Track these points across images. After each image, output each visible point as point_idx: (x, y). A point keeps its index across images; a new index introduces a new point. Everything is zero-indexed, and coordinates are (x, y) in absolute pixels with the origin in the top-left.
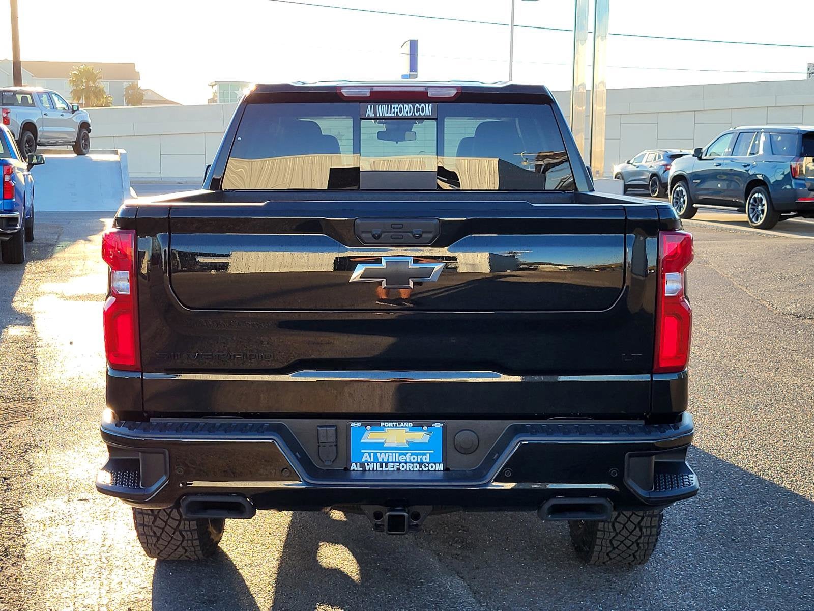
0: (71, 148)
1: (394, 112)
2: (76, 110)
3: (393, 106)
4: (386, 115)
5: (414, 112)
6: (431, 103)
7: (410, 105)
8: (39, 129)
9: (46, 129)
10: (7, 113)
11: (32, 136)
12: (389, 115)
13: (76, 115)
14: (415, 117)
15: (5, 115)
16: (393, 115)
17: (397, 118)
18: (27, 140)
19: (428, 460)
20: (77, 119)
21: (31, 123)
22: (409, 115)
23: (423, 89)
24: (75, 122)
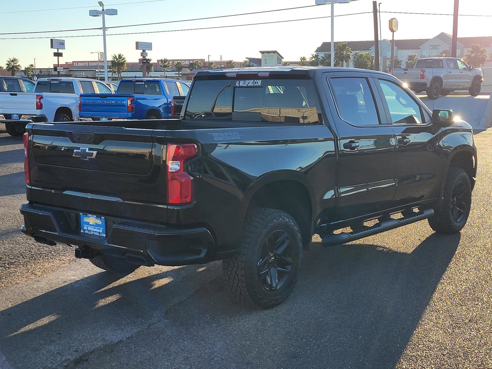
0: (468, 91)
1: (246, 84)
2: (472, 69)
3: (246, 81)
4: (243, 85)
5: (254, 84)
6: (261, 79)
7: (253, 81)
8: (444, 81)
9: (449, 80)
10: (423, 72)
11: (439, 85)
12: (245, 85)
13: (472, 72)
14: (254, 86)
15: (422, 73)
16: (246, 85)
17: (247, 87)
18: (435, 87)
19: (101, 232)
20: (472, 74)
21: (438, 77)
22: (252, 85)
23: (256, 73)
24: (471, 76)
